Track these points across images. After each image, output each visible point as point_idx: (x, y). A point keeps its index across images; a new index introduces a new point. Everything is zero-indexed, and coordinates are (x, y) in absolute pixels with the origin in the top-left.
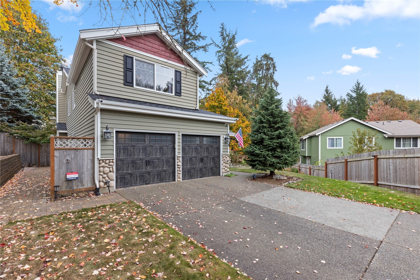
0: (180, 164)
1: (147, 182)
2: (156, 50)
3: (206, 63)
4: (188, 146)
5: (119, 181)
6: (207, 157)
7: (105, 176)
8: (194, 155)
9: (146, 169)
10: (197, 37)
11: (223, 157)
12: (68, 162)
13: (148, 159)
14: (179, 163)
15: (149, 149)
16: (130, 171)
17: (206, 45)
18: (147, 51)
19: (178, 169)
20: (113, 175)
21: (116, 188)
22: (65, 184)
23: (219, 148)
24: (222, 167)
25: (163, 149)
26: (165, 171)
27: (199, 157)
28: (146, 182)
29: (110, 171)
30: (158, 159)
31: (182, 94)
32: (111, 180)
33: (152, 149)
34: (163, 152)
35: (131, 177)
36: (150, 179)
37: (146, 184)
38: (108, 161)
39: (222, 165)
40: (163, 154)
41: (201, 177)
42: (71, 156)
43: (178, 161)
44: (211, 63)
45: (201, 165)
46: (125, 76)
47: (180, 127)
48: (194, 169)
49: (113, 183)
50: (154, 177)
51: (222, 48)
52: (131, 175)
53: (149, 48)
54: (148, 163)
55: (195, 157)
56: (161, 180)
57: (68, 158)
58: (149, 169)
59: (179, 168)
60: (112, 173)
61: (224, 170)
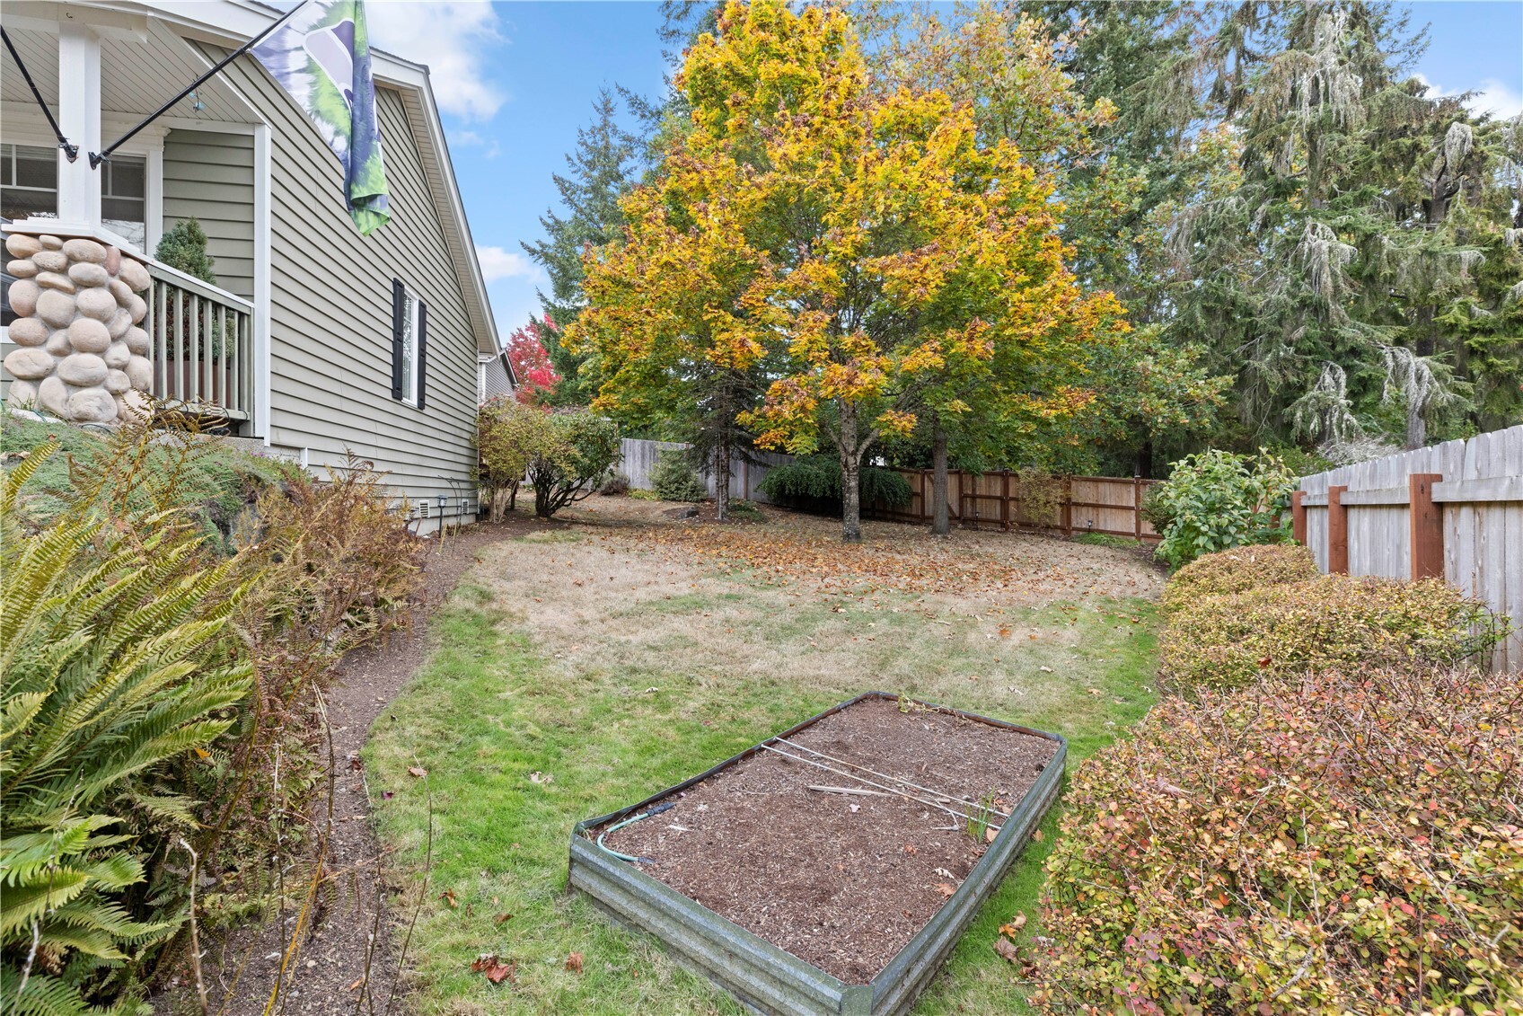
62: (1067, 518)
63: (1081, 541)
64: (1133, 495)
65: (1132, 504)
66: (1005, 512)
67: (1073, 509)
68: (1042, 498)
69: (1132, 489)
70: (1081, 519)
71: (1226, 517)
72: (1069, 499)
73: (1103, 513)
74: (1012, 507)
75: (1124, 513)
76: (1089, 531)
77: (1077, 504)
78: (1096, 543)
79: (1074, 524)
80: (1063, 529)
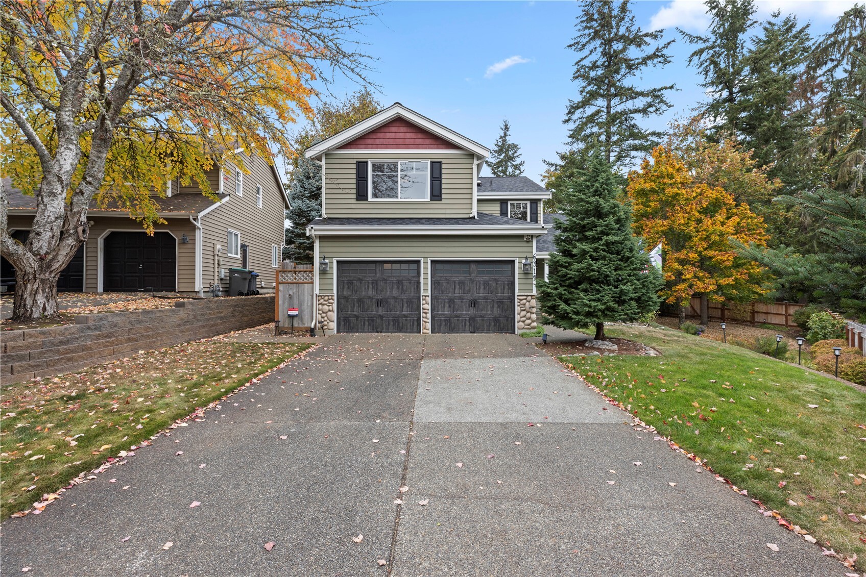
0: (429, 307)
1: (378, 330)
2: (401, 141)
3: (659, 91)
4: (446, 280)
5: (342, 323)
6: (485, 298)
7: (324, 315)
8: (457, 294)
9: (377, 311)
10: (638, 40)
11: (521, 300)
12: (291, 297)
13: (379, 297)
14: (426, 305)
15: (381, 283)
16: (355, 313)
17: (657, 49)
18: (387, 146)
19: (424, 315)
20: (334, 316)
21: (338, 331)
22: (287, 320)
23: (512, 284)
24: (517, 317)
25: (402, 283)
26: (404, 316)
27: (469, 297)
28: (376, 328)
29: (329, 311)
30: (394, 298)
31: (444, 196)
32: (331, 321)
33: (386, 283)
34: (402, 288)
35: (357, 319)
36: (382, 326)
37: (378, 332)
38: (326, 298)
39: (519, 314)
40: (403, 291)
41: (471, 332)
42: (293, 290)
43: (424, 302)
44: (671, 87)
45: (472, 312)
46: (358, 189)
47: (427, 250)
48: (456, 316)
49: (334, 325)
50: (389, 323)
51: (713, 38)
52: (357, 317)
53: (391, 141)
54: (379, 303)
55: (461, 298)
56: (400, 329)
57: (291, 293)
58: (381, 311)
59: (426, 313)
60: (331, 313)
61: (521, 323)
62: (753, 317)
63: (761, 327)
64: (784, 309)
65: (784, 313)
66: (723, 314)
67: (756, 314)
68: (742, 309)
69: (784, 307)
70: (760, 318)
71: (826, 331)
72: (753, 310)
73: (770, 316)
74: (726, 312)
75: (780, 317)
76: (764, 323)
77: (758, 312)
78: (768, 328)
79: (756, 320)
80: (751, 322)
